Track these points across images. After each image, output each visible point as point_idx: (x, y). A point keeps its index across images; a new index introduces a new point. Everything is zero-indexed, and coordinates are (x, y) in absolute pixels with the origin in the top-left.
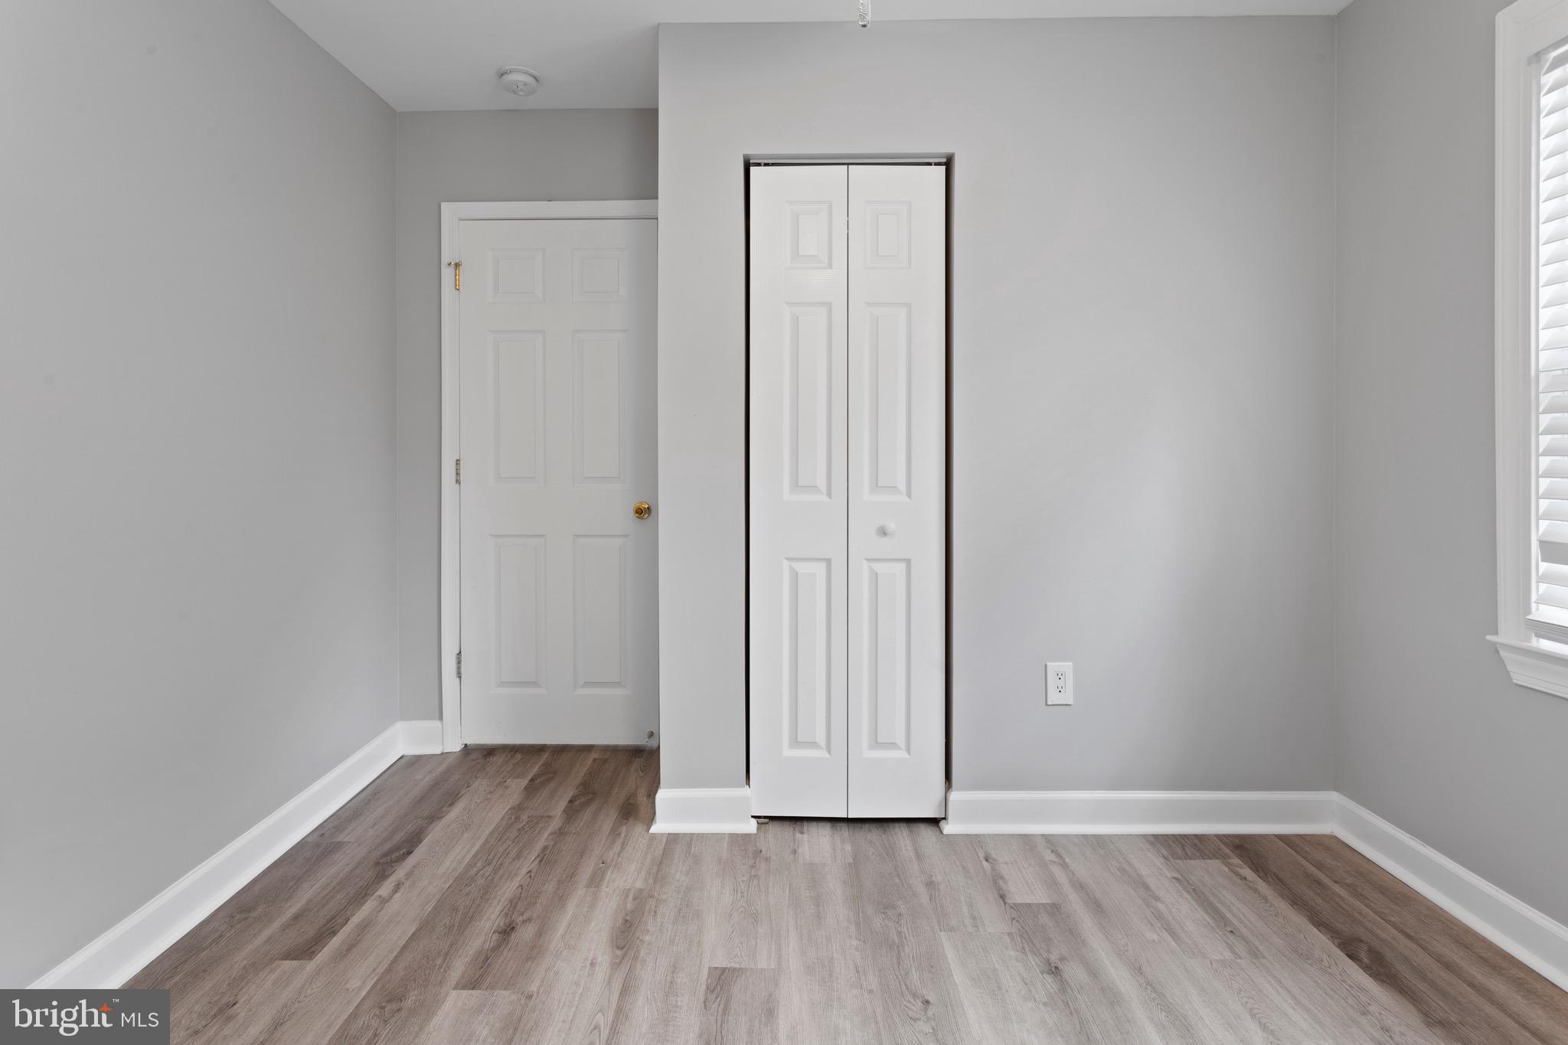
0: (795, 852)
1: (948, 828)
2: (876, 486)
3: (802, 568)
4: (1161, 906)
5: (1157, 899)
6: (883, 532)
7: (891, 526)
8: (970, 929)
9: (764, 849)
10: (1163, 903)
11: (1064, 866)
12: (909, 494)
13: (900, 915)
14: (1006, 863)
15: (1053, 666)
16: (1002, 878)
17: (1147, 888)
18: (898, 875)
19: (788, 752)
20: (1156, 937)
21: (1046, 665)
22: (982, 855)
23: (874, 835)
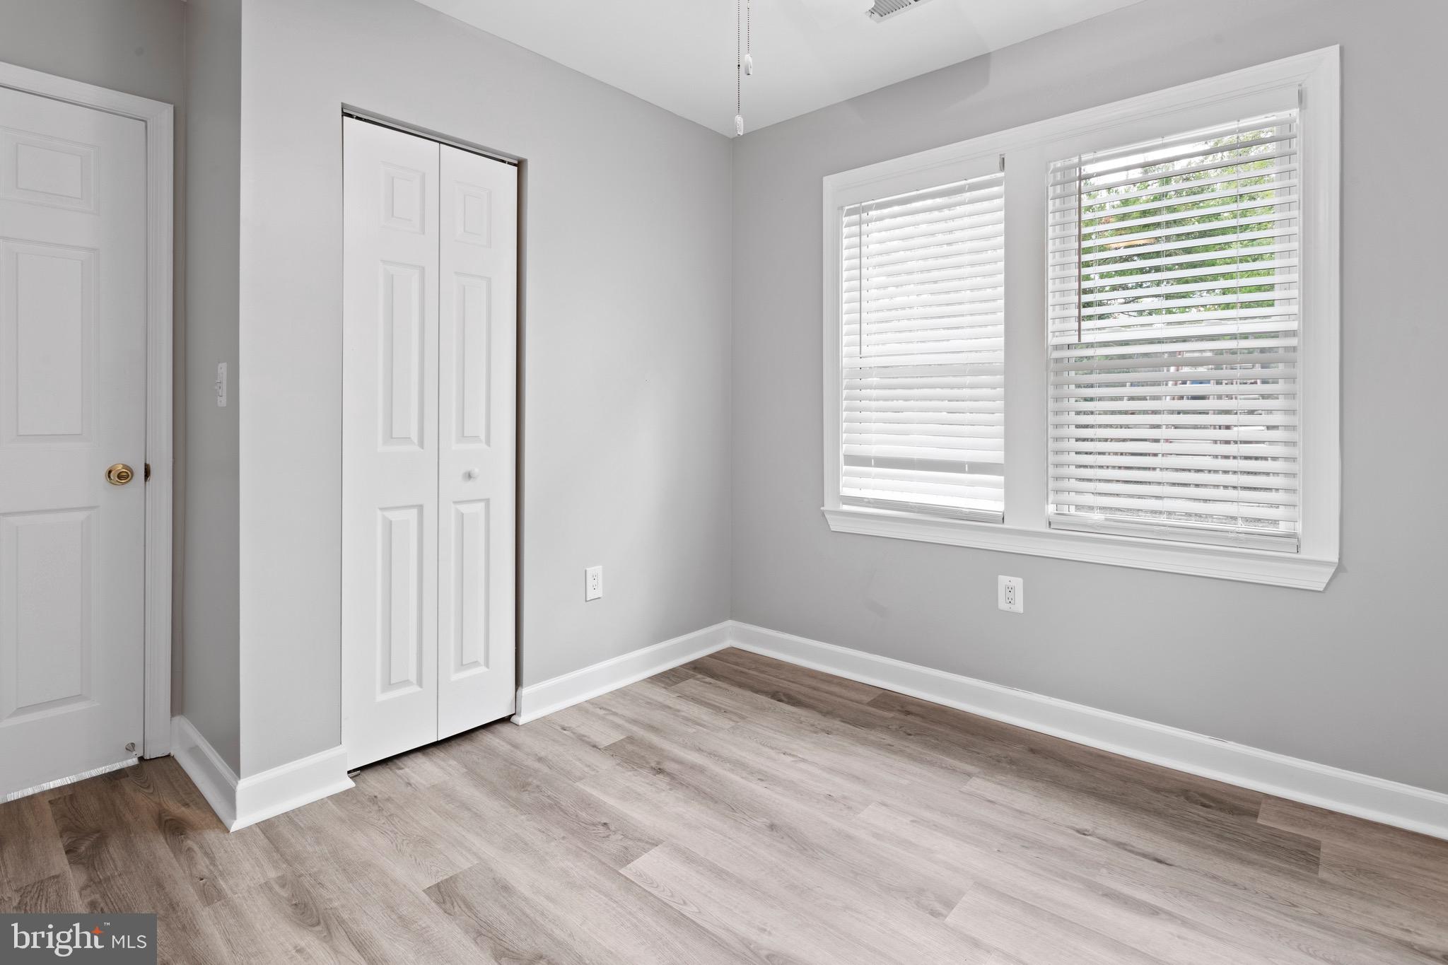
0: (409, 784)
1: (521, 720)
2: (462, 436)
3: (393, 516)
4: (683, 714)
5: (679, 711)
6: (469, 476)
7: (476, 471)
8: (593, 773)
9: (376, 794)
10: (683, 711)
11: (615, 714)
12: (488, 442)
13: (538, 786)
14: (579, 726)
15: (590, 571)
16: (585, 736)
17: (670, 708)
18: (512, 764)
19: (381, 697)
20: (694, 730)
21: (586, 571)
22: (559, 728)
23: (465, 747)
